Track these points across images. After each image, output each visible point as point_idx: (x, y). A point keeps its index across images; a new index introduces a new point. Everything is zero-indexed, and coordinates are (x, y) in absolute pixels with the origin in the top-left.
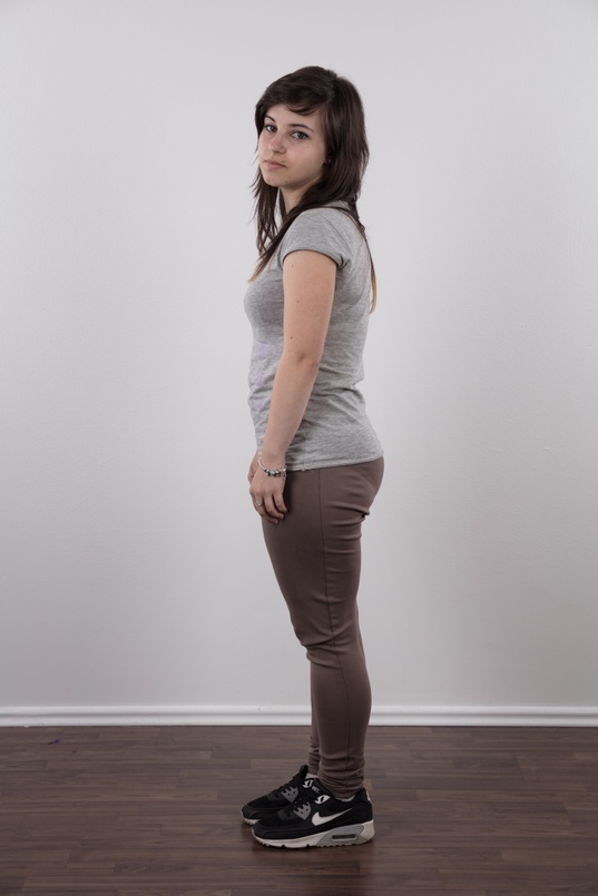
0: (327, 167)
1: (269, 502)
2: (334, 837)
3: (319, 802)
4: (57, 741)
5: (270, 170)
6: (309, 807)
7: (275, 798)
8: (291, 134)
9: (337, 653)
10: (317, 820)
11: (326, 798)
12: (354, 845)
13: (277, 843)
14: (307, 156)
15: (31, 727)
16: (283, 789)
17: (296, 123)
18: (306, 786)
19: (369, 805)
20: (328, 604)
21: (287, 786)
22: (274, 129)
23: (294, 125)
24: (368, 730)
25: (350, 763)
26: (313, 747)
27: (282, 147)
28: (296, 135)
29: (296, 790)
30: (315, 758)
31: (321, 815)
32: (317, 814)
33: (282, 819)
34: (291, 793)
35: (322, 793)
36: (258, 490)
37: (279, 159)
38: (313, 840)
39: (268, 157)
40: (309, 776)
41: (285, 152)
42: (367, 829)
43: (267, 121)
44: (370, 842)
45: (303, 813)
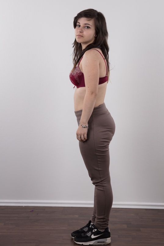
0: (96, 38)
1: (82, 137)
2: (98, 242)
3: (94, 231)
4: (32, 211)
5: (79, 38)
6: (91, 233)
7: (81, 230)
8: (84, 27)
9: (103, 186)
10: (93, 237)
11: (96, 230)
12: (104, 245)
13: (81, 243)
14: (90, 34)
15: (25, 206)
16: (83, 228)
17: (86, 23)
18: (90, 227)
19: (109, 233)
20: (99, 171)
21: (85, 227)
22: (80, 26)
23: (86, 24)
24: (111, 209)
25: (104, 220)
26: (93, 214)
27: (82, 31)
28: (86, 27)
29: (87, 228)
30: (94, 218)
31: (94, 235)
32: (93, 235)
33: (82, 236)
34: (86, 229)
35: (95, 228)
36: (80, 133)
37: (81, 34)
38: (92, 243)
39: (78, 34)
40: (92, 223)
41: (83, 32)
42: (108, 240)
43: (78, 24)
44: (109, 244)
45: (89, 234)
